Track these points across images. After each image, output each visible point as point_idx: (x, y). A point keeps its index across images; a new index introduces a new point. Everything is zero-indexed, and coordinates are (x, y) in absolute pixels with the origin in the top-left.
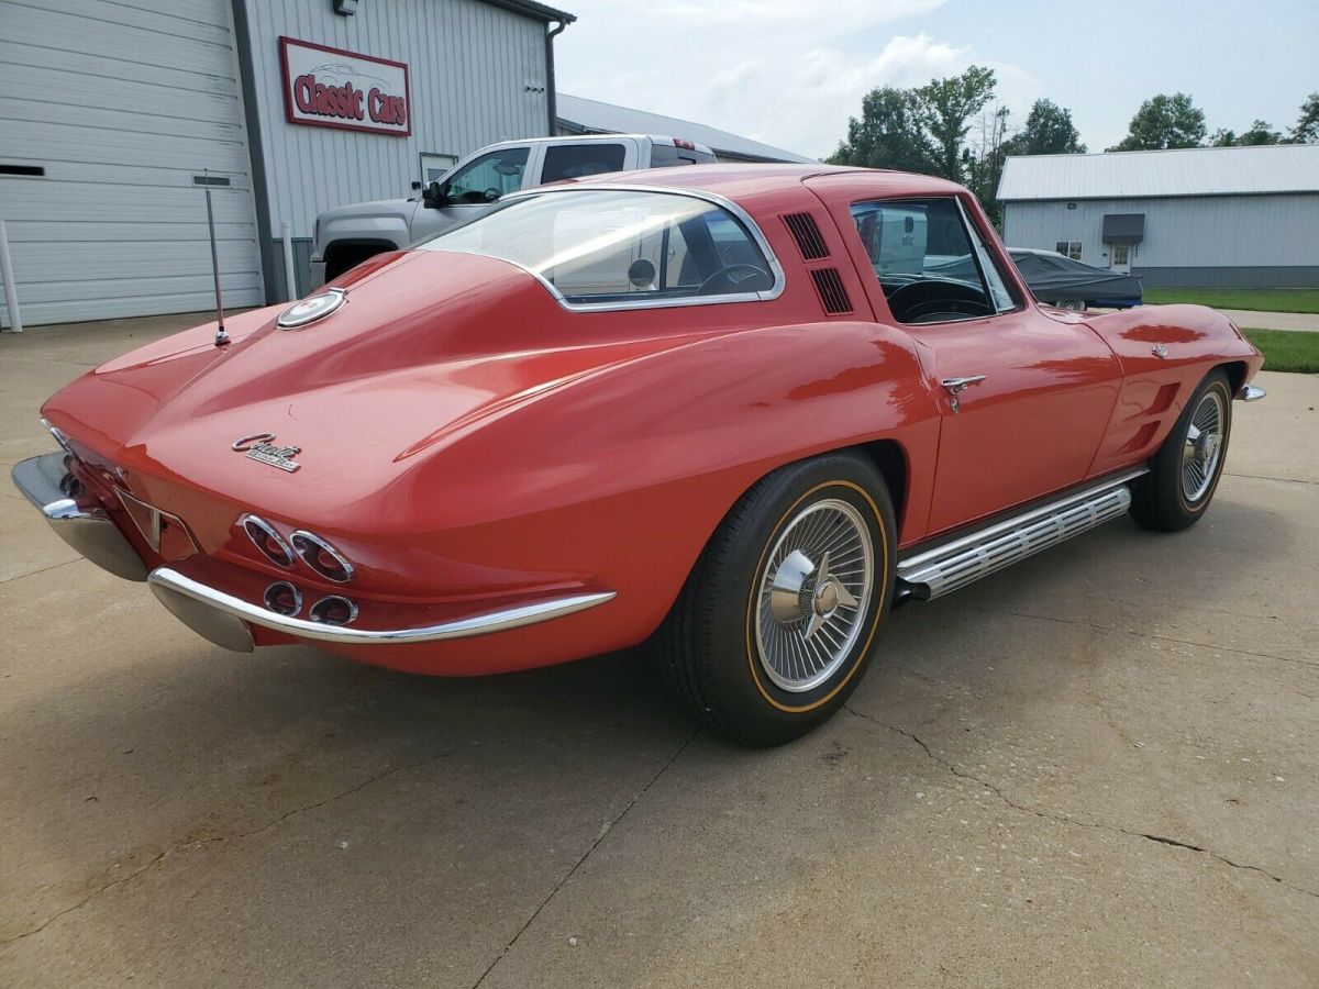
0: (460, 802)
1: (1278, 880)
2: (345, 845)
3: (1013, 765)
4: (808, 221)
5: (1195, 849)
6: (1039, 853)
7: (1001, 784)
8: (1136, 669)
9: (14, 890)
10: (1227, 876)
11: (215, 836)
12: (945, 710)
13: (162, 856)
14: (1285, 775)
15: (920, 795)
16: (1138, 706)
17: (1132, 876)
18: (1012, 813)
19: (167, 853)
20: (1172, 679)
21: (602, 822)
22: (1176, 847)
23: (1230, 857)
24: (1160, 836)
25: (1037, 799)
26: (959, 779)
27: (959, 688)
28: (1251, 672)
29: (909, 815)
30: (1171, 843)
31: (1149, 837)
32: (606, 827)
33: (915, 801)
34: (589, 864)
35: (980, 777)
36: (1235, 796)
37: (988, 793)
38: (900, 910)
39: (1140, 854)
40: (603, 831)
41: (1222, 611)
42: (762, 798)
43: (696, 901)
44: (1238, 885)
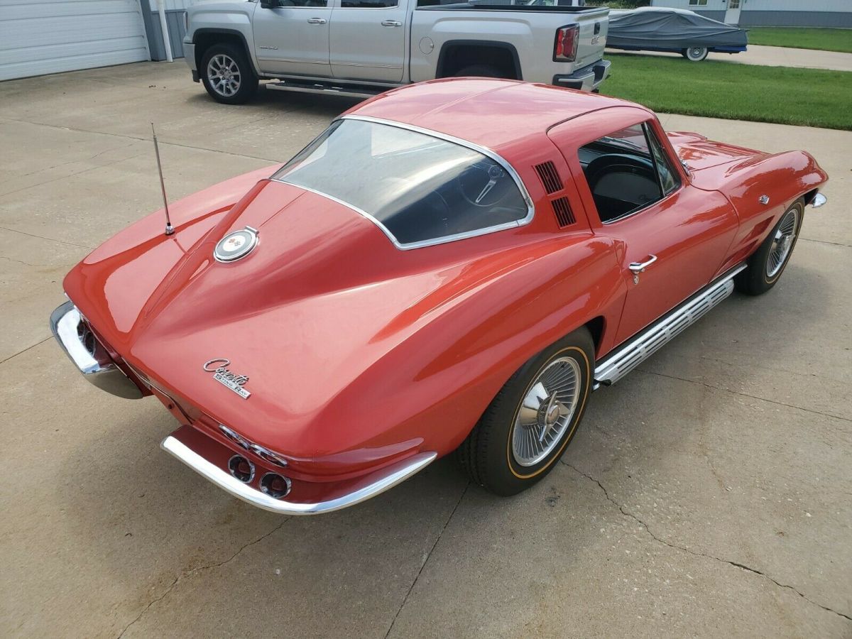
0: (340, 537)
1: (802, 596)
2: (278, 572)
3: (655, 505)
4: (550, 167)
5: (758, 572)
6: (670, 576)
7: (648, 522)
8: (729, 422)
9: (98, 607)
10: (774, 594)
11: (204, 565)
12: (616, 460)
13: (177, 580)
14: (812, 512)
15: (602, 530)
16: (730, 456)
17: (722, 594)
18: (655, 544)
19: (180, 578)
20: (750, 432)
21: (423, 553)
22: (746, 570)
23: (777, 578)
24: (739, 563)
25: (669, 533)
26: (625, 517)
27: (624, 441)
28: (798, 424)
29: (597, 546)
30: (745, 568)
31: (732, 563)
32: (425, 557)
33: (600, 535)
34: (417, 586)
35: (636, 515)
36: (782, 530)
37: (641, 528)
38: (593, 621)
39: (727, 577)
40: (424, 560)
41: (782, 370)
42: (512, 533)
43: (480, 615)
44: (780, 601)
